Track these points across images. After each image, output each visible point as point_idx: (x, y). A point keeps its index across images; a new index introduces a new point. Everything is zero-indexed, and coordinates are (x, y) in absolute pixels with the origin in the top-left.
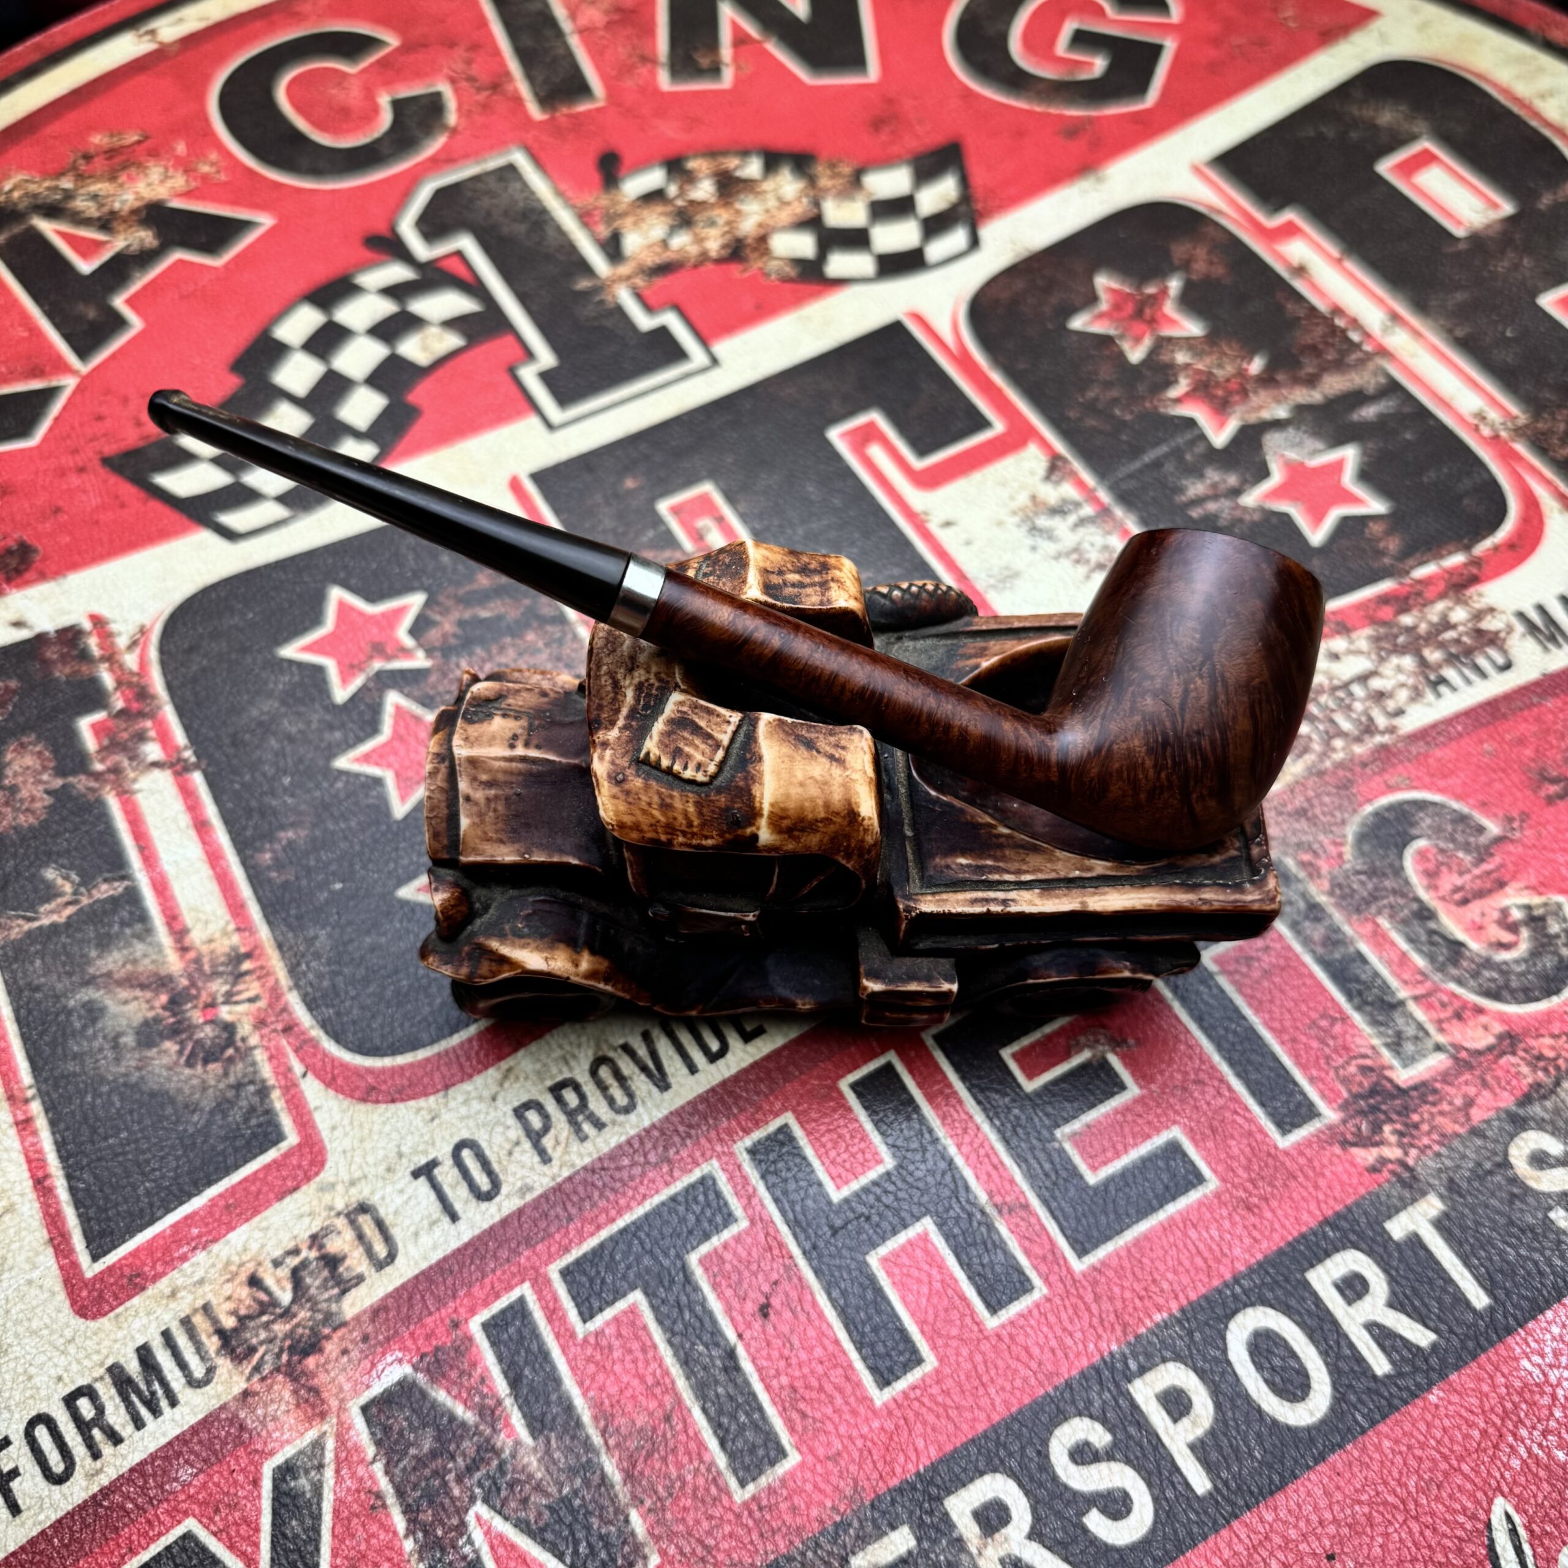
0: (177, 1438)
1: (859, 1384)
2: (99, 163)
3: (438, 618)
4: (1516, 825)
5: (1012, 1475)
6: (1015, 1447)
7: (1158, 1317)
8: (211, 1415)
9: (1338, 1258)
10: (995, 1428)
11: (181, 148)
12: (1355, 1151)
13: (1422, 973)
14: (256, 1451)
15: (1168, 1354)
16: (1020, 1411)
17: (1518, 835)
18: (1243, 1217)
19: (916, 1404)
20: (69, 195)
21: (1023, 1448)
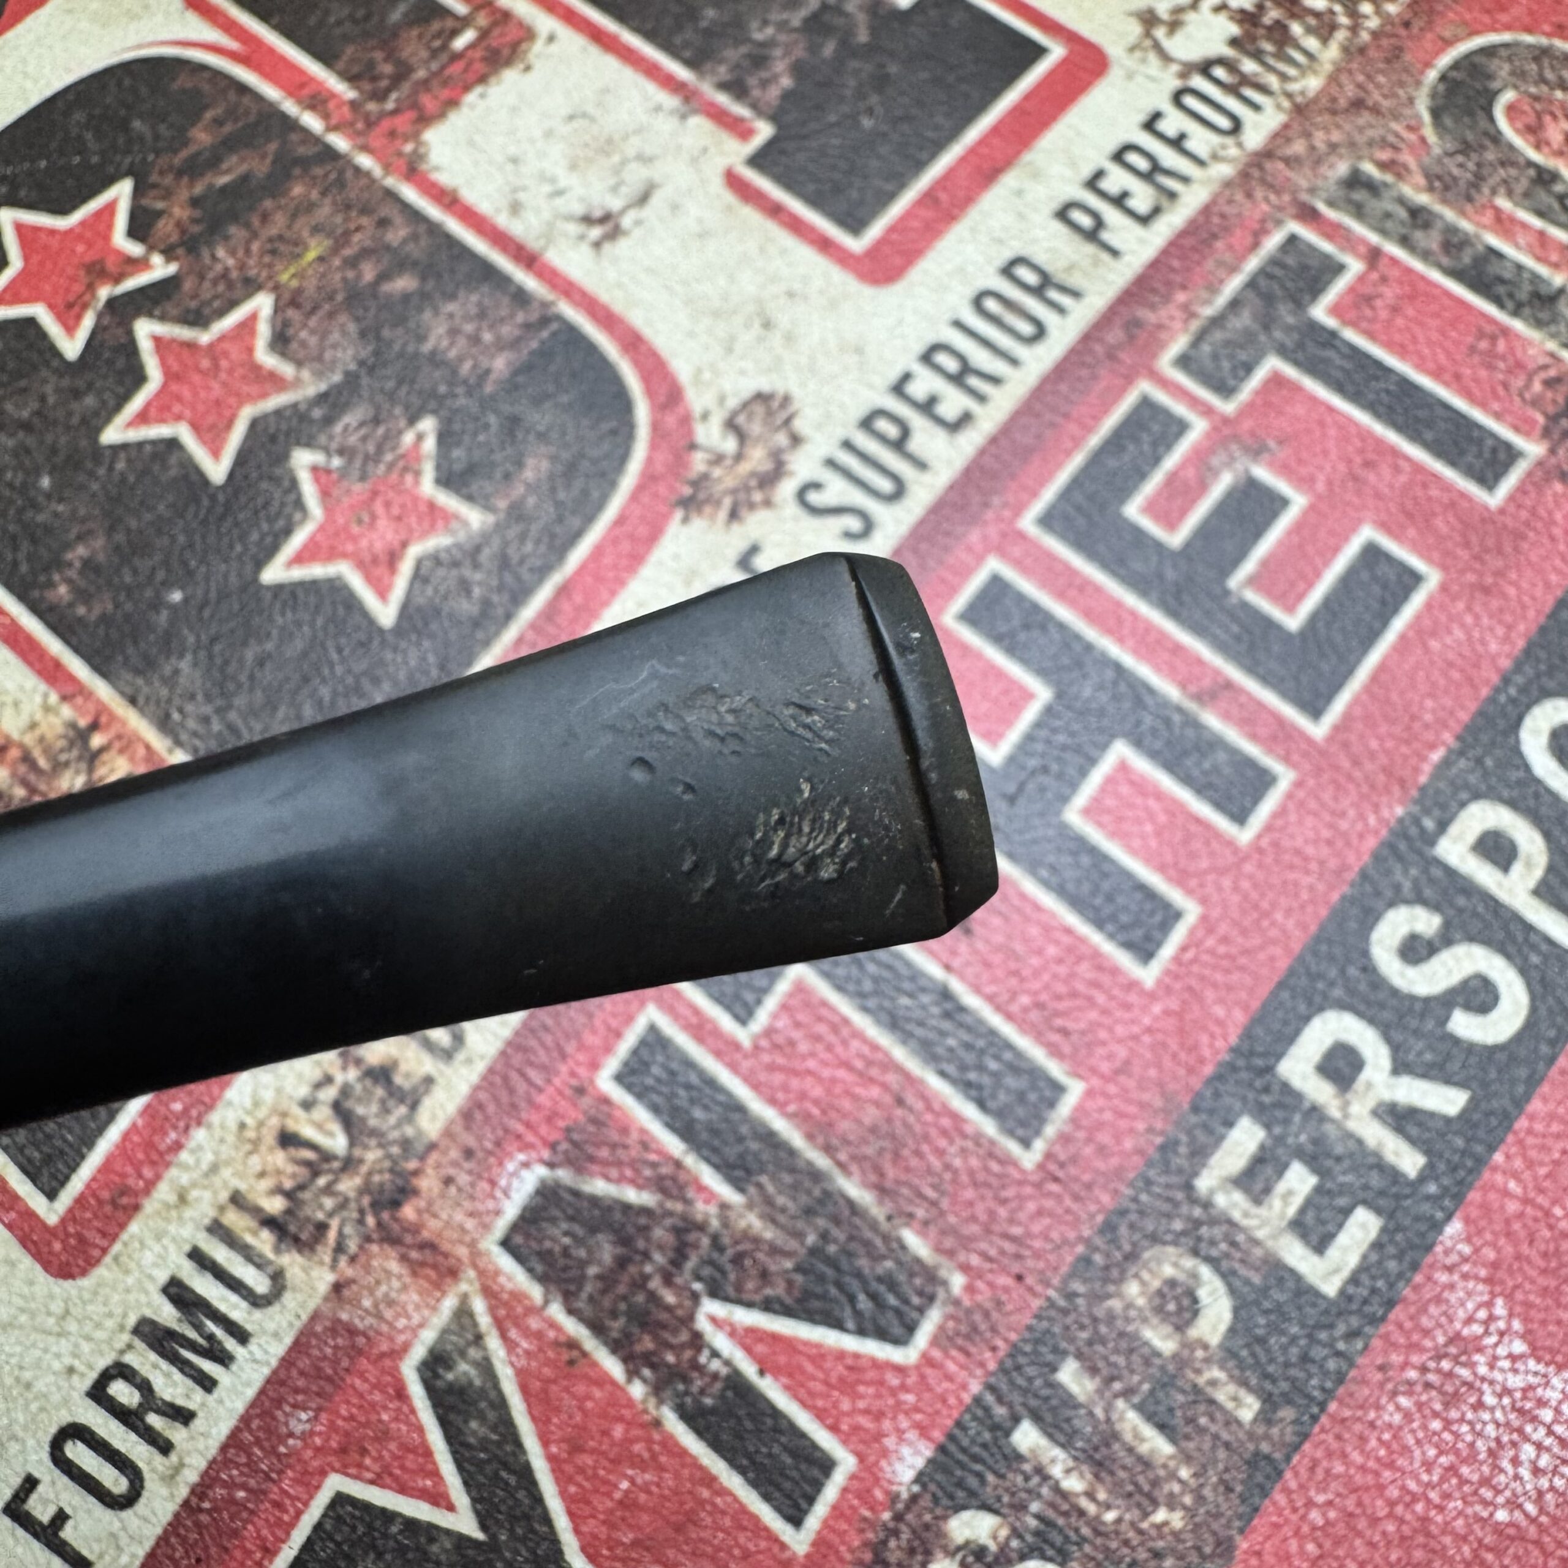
0: (269, 1381)
1: (1115, 971)
5: (1342, 1006)
6: (1333, 973)
7: (1435, 758)
8: (302, 1333)
10: (1301, 959)
14: (383, 1355)
15: (1465, 795)
16: (1322, 928)
19: (1195, 968)
21: (1343, 971)
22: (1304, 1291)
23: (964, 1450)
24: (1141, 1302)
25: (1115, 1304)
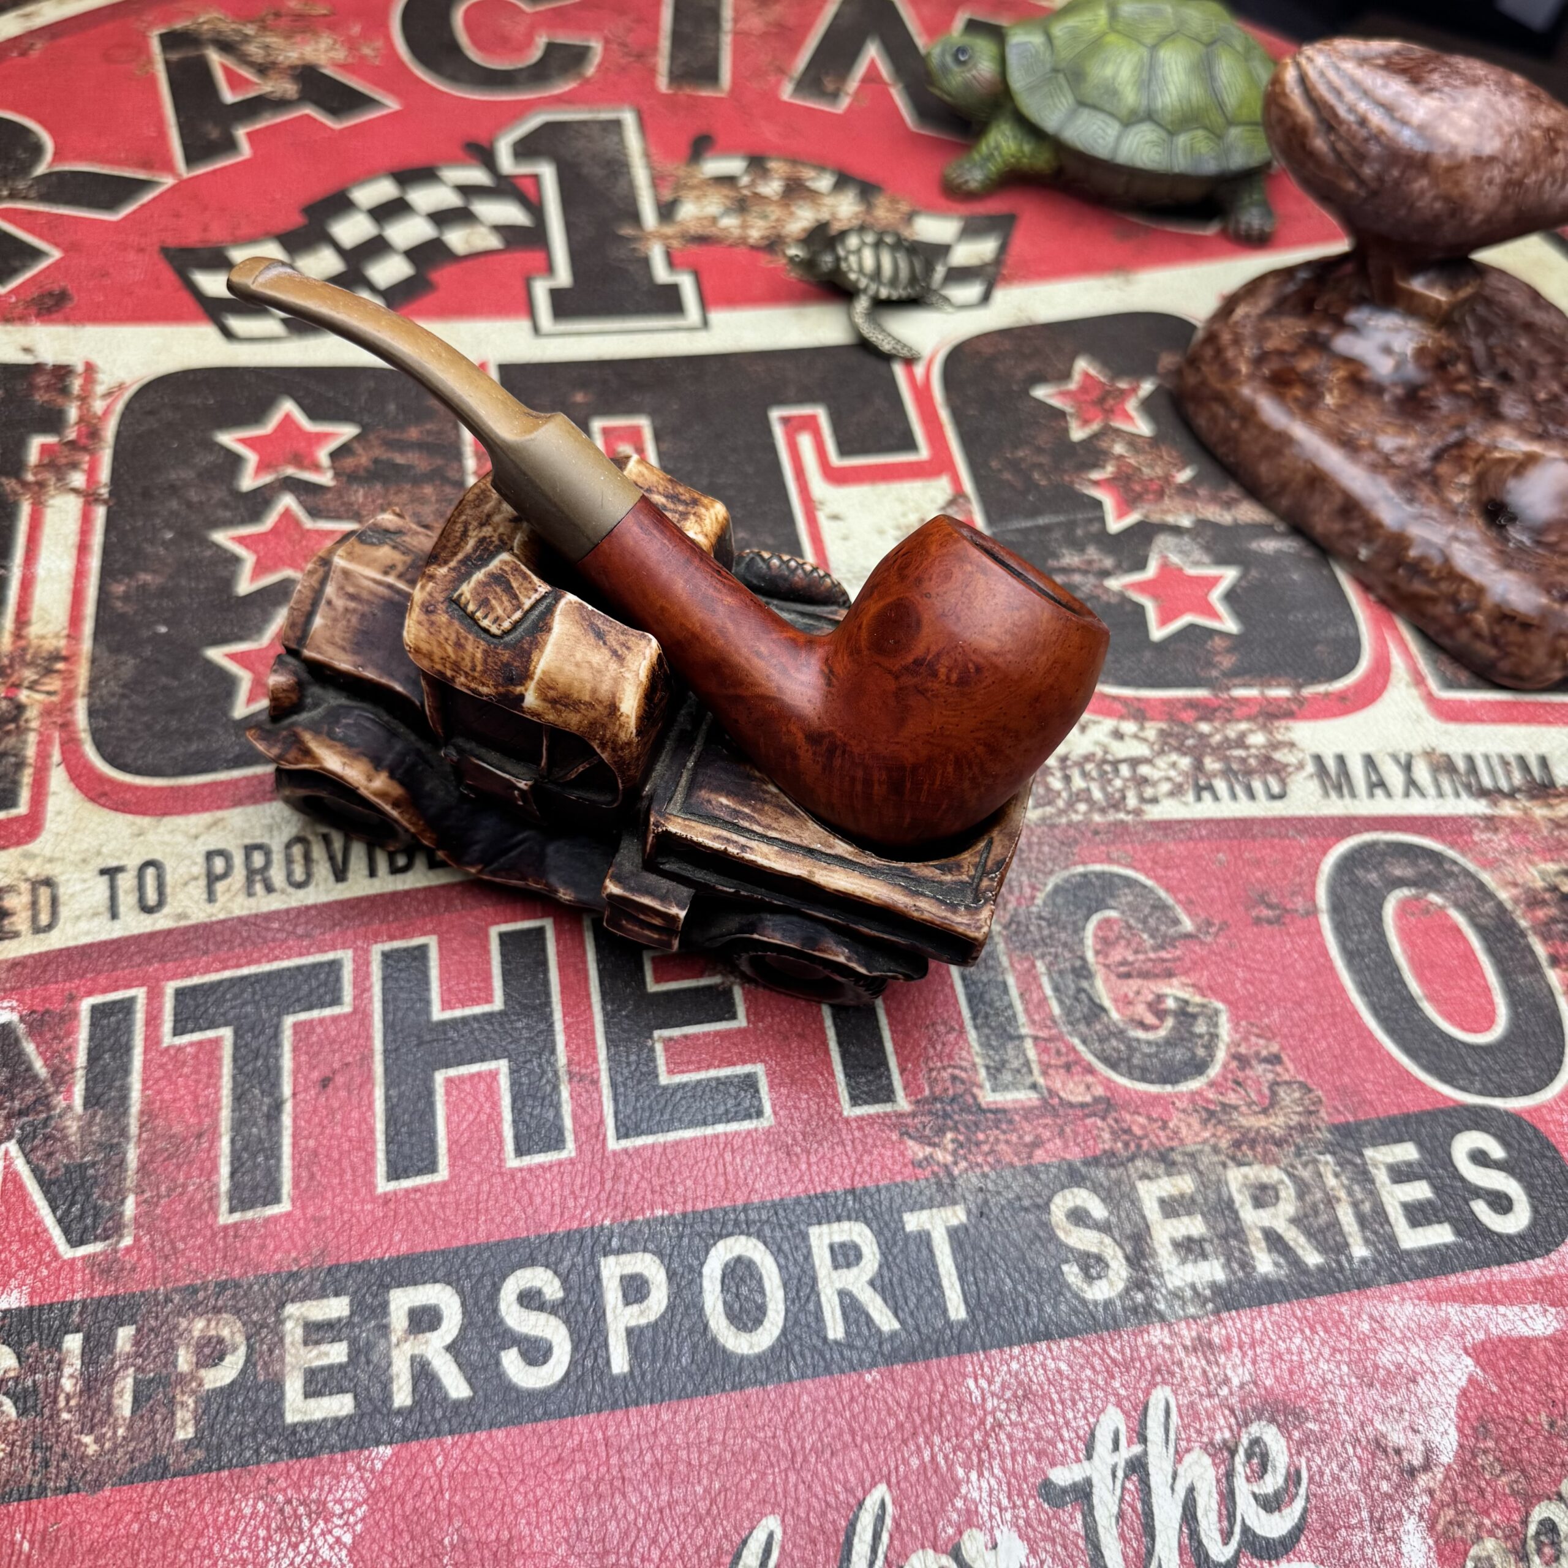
1: (372, 1170)
2: (284, 22)
3: (360, 451)
4: (1213, 930)
5: (460, 1292)
7: (659, 1212)
9: (846, 1225)
11: (356, 30)
12: (910, 1143)
13: (1054, 1022)
15: (651, 1246)
16: (498, 1243)
17: (1209, 939)
18: (780, 1160)
19: (411, 1203)
20: (247, 39)
21: (482, 1275)
22: (277, 1407)
23: (39, 1320)
24: (196, 1334)
25: (184, 1323)
